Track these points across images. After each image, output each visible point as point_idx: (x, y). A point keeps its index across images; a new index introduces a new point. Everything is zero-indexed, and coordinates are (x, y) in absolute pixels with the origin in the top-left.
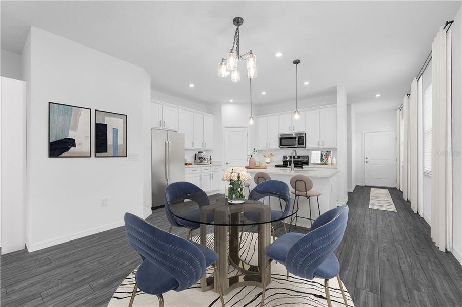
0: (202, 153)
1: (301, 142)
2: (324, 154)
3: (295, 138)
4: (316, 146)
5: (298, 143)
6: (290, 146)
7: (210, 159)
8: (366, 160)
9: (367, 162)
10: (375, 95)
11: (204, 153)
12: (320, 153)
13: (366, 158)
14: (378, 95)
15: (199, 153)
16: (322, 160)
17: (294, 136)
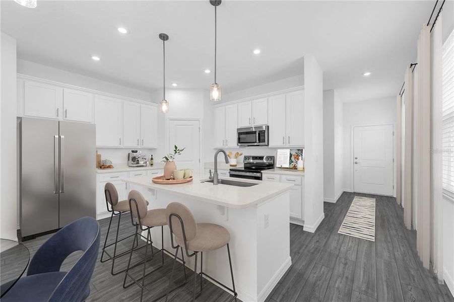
0: (136, 152)
1: (262, 138)
2: (293, 153)
3: (255, 132)
4: (280, 144)
5: (259, 140)
6: (250, 143)
7: (152, 159)
8: (355, 161)
9: (356, 163)
10: (363, 74)
11: (140, 152)
12: (288, 152)
13: (356, 158)
14: (367, 74)
15: (133, 152)
16: (291, 162)
17: (254, 130)
